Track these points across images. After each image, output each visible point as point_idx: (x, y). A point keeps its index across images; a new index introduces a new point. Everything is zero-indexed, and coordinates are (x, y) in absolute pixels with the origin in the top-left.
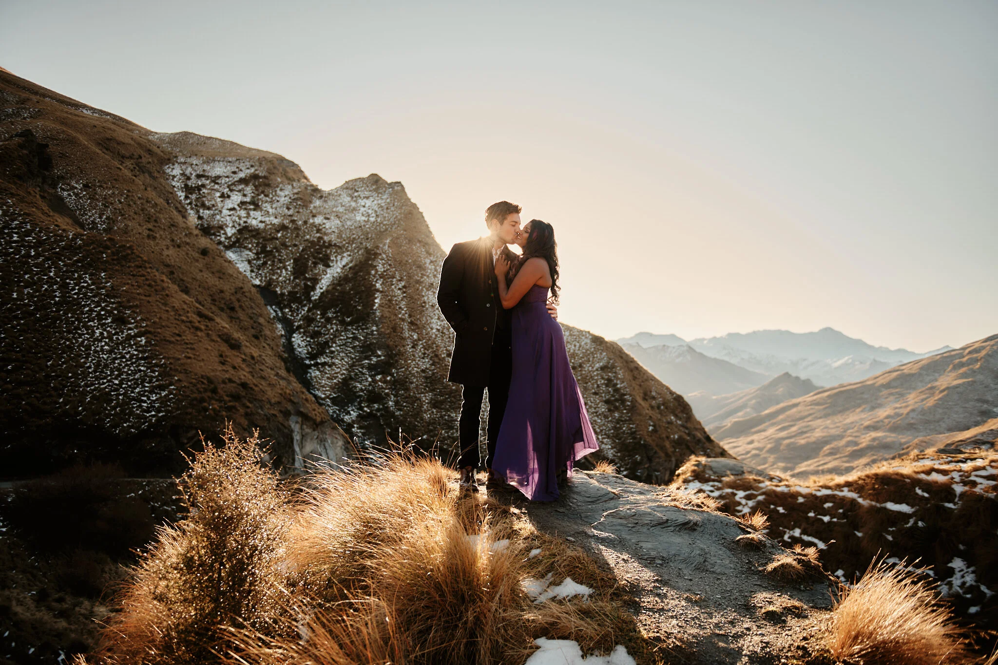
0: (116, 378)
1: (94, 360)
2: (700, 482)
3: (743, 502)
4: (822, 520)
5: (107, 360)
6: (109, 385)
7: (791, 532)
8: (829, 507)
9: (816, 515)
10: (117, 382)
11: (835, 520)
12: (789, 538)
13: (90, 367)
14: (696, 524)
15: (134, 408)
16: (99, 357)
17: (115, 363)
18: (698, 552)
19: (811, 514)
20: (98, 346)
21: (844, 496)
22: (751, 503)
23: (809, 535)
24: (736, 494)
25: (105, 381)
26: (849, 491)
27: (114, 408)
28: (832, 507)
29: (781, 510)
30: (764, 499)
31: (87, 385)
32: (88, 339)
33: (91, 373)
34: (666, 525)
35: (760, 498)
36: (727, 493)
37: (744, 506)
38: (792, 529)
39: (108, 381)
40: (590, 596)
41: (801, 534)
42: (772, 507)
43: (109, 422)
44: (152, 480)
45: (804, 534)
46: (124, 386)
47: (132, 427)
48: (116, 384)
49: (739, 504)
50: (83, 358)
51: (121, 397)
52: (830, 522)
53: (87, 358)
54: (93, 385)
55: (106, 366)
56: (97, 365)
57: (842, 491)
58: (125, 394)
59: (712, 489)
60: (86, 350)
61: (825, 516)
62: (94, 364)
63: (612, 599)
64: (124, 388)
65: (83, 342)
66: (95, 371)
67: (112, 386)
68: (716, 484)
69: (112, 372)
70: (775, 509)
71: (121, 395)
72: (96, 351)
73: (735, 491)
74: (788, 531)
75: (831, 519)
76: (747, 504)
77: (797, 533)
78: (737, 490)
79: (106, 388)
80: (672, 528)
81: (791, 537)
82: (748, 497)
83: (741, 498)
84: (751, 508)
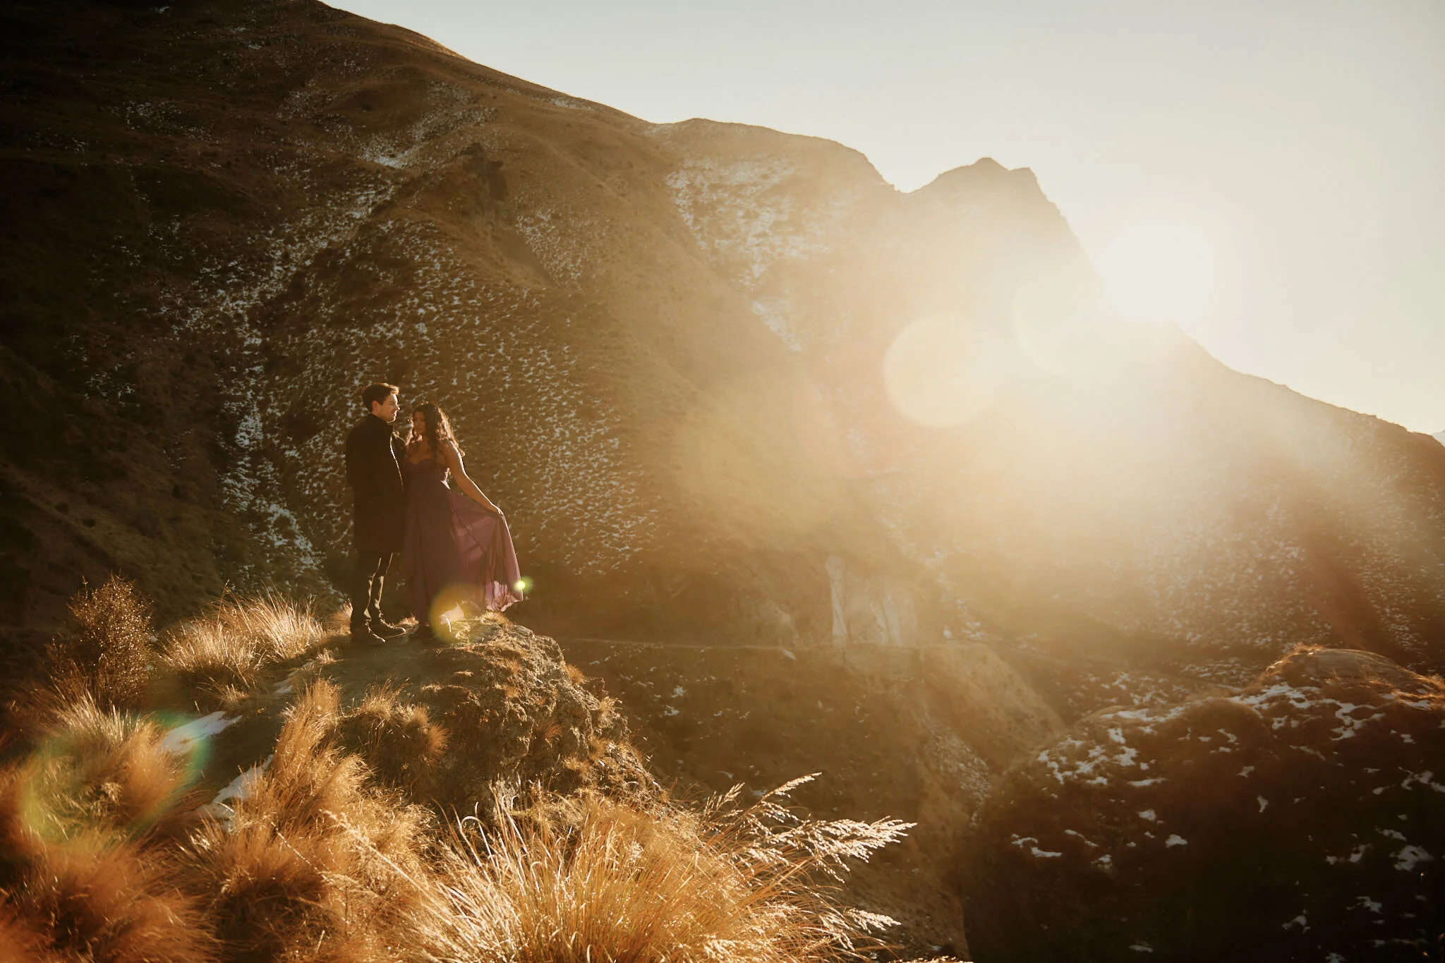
0: (580, 498)
1: (553, 470)
2: (1290, 685)
3: (1347, 721)
5: (567, 471)
6: (570, 507)
7: (1416, 776)
10: (580, 502)
12: (1409, 785)
13: (546, 481)
15: (602, 539)
16: (559, 467)
17: (579, 476)
20: (557, 452)
22: (1358, 724)
24: (1340, 708)
25: (566, 501)
27: (576, 539)
29: (1407, 738)
30: (1382, 719)
31: (542, 507)
32: (544, 442)
33: (548, 489)
35: (1376, 716)
36: (1324, 705)
37: (1346, 727)
38: (1419, 771)
39: (570, 501)
41: (1431, 780)
42: (1393, 732)
43: (569, 558)
44: (623, 643)
45: (1436, 782)
46: (589, 508)
47: (599, 567)
48: (579, 506)
49: (1340, 723)
50: (539, 468)
51: (585, 524)
53: (543, 468)
54: (549, 506)
55: (567, 479)
56: (557, 478)
58: (591, 520)
59: (1302, 696)
60: (543, 456)
62: (551, 477)
64: (589, 511)
65: (538, 445)
66: (553, 487)
67: (573, 508)
68: (1314, 689)
69: (575, 488)
70: (1397, 736)
71: (585, 520)
72: (554, 459)
73: (1338, 703)
74: (1411, 773)
76: (1352, 724)
77: (1425, 778)
78: (1342, 702)
79: (566, 510)
81: (1415, 784)
82: (1355, 715)
83: (1344, 714)
84: (1356, 731)
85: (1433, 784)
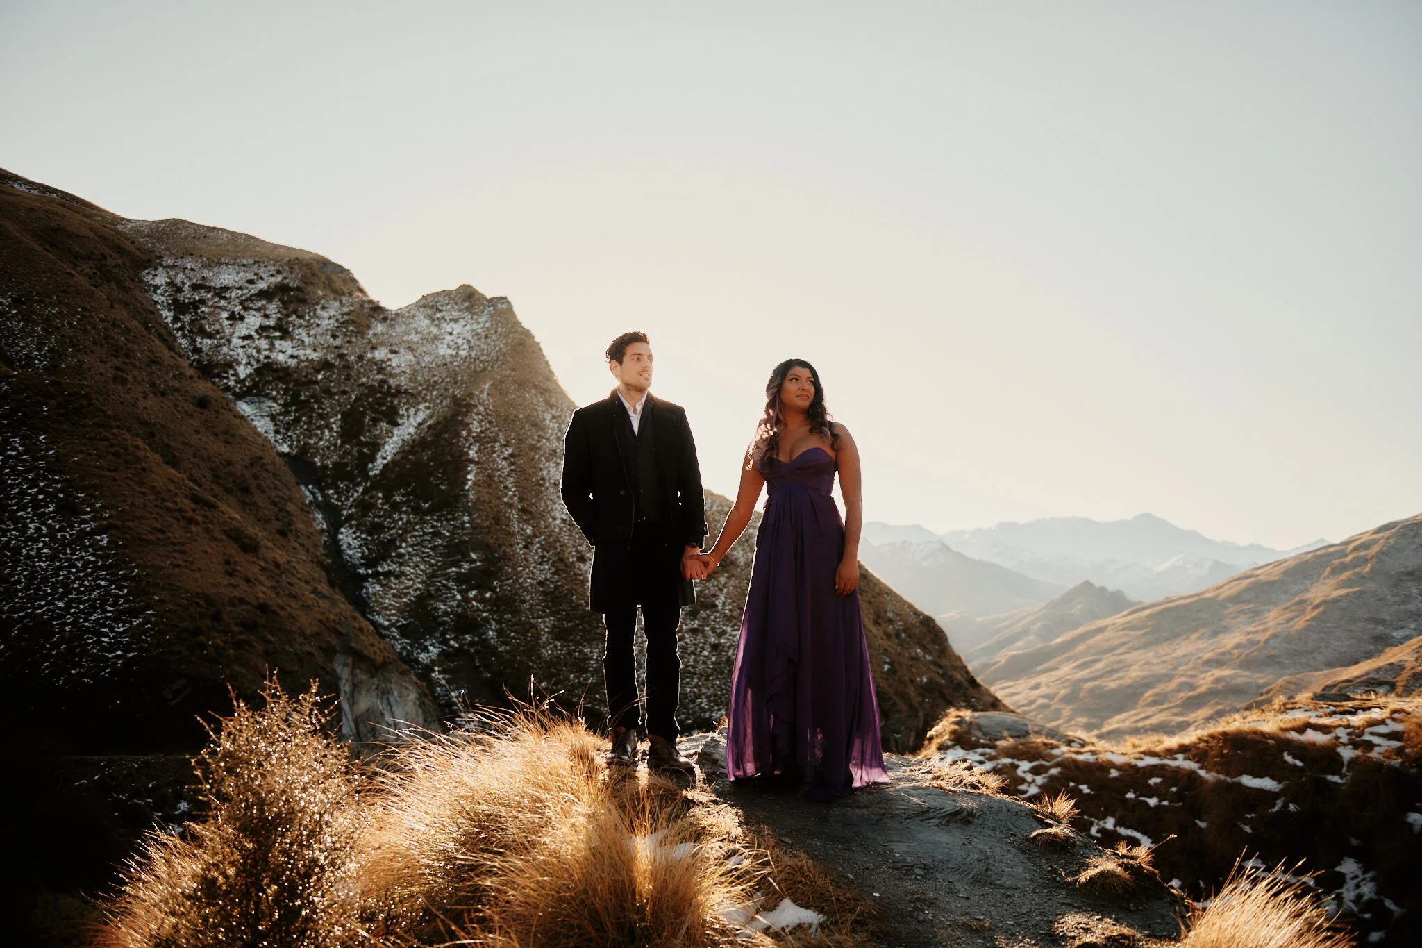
0: (60, 599)
1: (26, 570)
2: (963, 748)
3: (1029, 777)
4: (1146, 803)
5: (46, 570)
6: (48, 610)
7: (1101, 823)
8: (1156, 784)
9: (1137, 797)
10: (61, 605)
11: (1166, 803)
12: (1098, 831)
13: (19, 582)
14: (971, 814)
15: (89, 644)
16: (34, 566)
17: (60, 575)
18: (976, 856)
19: (1130, 795)
20: (32, 549)
21: (1178, 767)
22: (1040, 780)
23: (1127, 827)
24: (1017, 766)
25: (43, 603)
26: (1185, 759)
27: (56, 645)
28: (1161, 783)
29: (1085, 789)
30: (1060, 773)
31: (13, 610)
32: (16, 538)
33: (20, 591)
34: (927, 816)
35: (1054, 771)
36: (1005, 765)
37: (1030, 784)
38: (1103, 818)
39: (48, 604)
40: (821, 925)
41: (1115, 826)
42: (1072, 784)
43: (47, 667)
44: (115, 758)
45: (1121, 826)
46: (73, 611)
47: (84, 675)
48: (60, 608)
49: (1023, 781)
50: (8, 567)
51: (67, 629)
52: (1158, 807)
53: (14, 567)
54: (22, 609)
55: (45, 580)
56: (31, 579)
57: (1175, 759)
58: (74, 624)
59: (981, 758)
60: (13, 555)
61: (1151, 797)
62: (24, 576)
63: (854, 930)
64: (72, 614)
65: (8, 542)
66: (27, 588)
67: (53, 611)
68: (988, 750)
69: (54, 589)
70: (1076, 787)
71: (68, 624)
72: (28, 557)
73: (1016, 762)
74: (1096, 821)
75: (1160, 801)
76: (1034, 781)
77: (1110, 823)
78: (1019, 760)
79: (43, 614)
80: (937, 821)
81: (1101, 830)
82: (1036, 771)
83: (1025, 772)
84: (1040, 787)
85: (1118, 828)
